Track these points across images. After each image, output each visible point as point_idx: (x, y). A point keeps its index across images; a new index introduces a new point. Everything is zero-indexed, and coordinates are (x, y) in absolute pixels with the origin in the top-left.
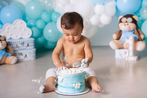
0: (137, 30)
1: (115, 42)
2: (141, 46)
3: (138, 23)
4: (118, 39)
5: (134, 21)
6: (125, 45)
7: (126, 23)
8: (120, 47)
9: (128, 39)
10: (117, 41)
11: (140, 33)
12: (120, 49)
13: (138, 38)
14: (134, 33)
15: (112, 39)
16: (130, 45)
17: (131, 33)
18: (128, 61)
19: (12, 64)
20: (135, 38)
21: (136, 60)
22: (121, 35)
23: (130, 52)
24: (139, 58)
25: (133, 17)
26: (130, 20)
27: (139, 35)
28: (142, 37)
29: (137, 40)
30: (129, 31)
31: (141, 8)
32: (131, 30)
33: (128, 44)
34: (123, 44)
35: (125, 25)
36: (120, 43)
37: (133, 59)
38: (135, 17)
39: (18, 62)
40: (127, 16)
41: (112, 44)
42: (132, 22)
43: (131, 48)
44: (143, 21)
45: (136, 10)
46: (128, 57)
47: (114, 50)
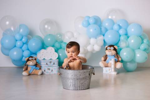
0: (117, 55)
1: (103, 63)
2: (119, 65)
3: (117, 50)
4: (105, 60)
5: (115, 49)
6: (109, 65)
7: (110, 50)
9: (111, 61)
10: (104, 62)
11: (119, 57)
12: (106, 67)
13: (117, 60)
14: (115, 57)
16: (112, 64)
17: (113, 57)
18: (111, 75)
20: (115, 60)
21: (116, 74)
22: (107, 58)
23: (112, 69)
24: (118, 73)
25: (114, 46)
26: (112, 48)
27: (118, 58)
28: (120, 59)
30: (112, 56)
31: (120, 41)
32: (113, 55)
33: (111, 64)
34: (108, 64)
35: (109, 52)
36: (106, 63)
37: (114, 73)
38: (116, 47)
40: (110, 46)
41: (101, 64)
42: (113, 50)
43: (113, 66)
44: (121, 49)
45: (116, 42)
46: (111, 72)
47: (102, 68)
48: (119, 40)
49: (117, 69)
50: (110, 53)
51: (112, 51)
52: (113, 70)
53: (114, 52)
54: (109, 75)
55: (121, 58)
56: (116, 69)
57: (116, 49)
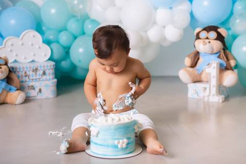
0: (224, 52)
3: (226, 40)
4: (194, 65)
5: (220, 38)
6: (203, 77)
7: (207, 41)
8: (196, 80)
9: (210, 67)
10: (191, 69)
11: (230, 57)
12: (195, 82)
13: (225, 65)
14: (219, 57)
15: (184, 67)
16: (212, 76)
17: (214, 57)
18: (208, 102)
19: (16, 103)
20: (221, 65)
21: (221, 101)
22: (199, 59)
23: (212, 88)
24: (227, 99)
25: (219, 30)
26: (213, 35)
27: (228, 60)
28: (233, 63)
29: (224, 69)
30: (212, 54)
31: (232, 17)
32: (215, 51)
33: (209, 74)
34: (201, 74)
35: (205, 44)
36: (196, 72)
37: (217, 99)
39: (27, 100)
40: (208, 29)
43: (214, 82)
44: (235, 37)
45: (225, 18)
46: (209, 96)
47: (186, 84)
48: (232, 13)
49: (225, 87)
50: (207, 46)
51: (211, 41)
52: (214, 90)
53: (217, 45)
54: (204, 102)
55: (235, 59)
56: (221, 89)
57: (223, 37)
